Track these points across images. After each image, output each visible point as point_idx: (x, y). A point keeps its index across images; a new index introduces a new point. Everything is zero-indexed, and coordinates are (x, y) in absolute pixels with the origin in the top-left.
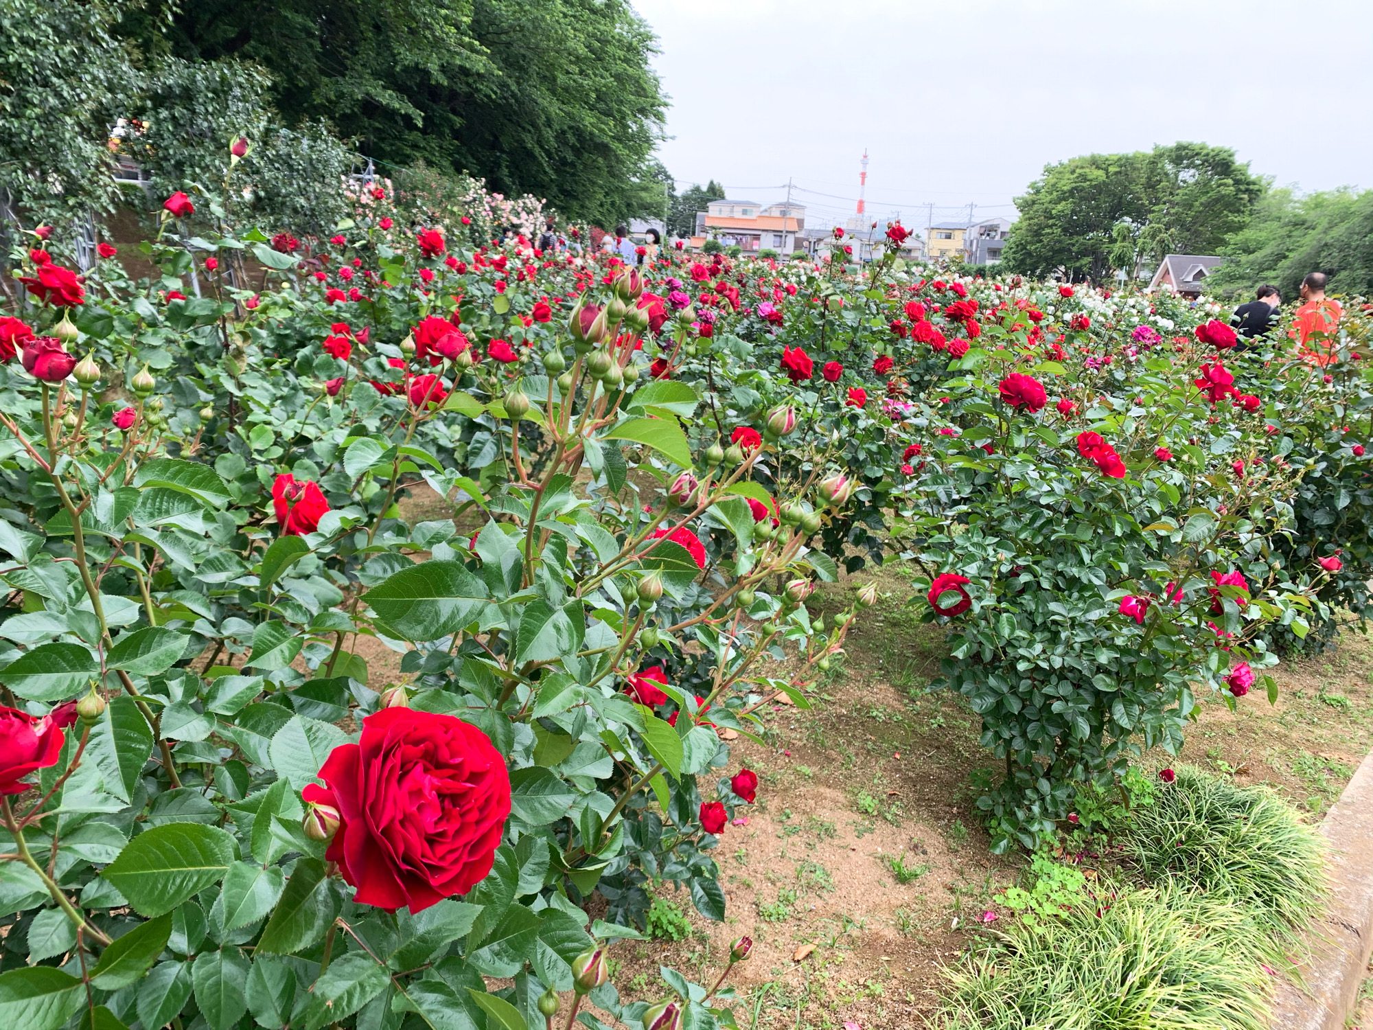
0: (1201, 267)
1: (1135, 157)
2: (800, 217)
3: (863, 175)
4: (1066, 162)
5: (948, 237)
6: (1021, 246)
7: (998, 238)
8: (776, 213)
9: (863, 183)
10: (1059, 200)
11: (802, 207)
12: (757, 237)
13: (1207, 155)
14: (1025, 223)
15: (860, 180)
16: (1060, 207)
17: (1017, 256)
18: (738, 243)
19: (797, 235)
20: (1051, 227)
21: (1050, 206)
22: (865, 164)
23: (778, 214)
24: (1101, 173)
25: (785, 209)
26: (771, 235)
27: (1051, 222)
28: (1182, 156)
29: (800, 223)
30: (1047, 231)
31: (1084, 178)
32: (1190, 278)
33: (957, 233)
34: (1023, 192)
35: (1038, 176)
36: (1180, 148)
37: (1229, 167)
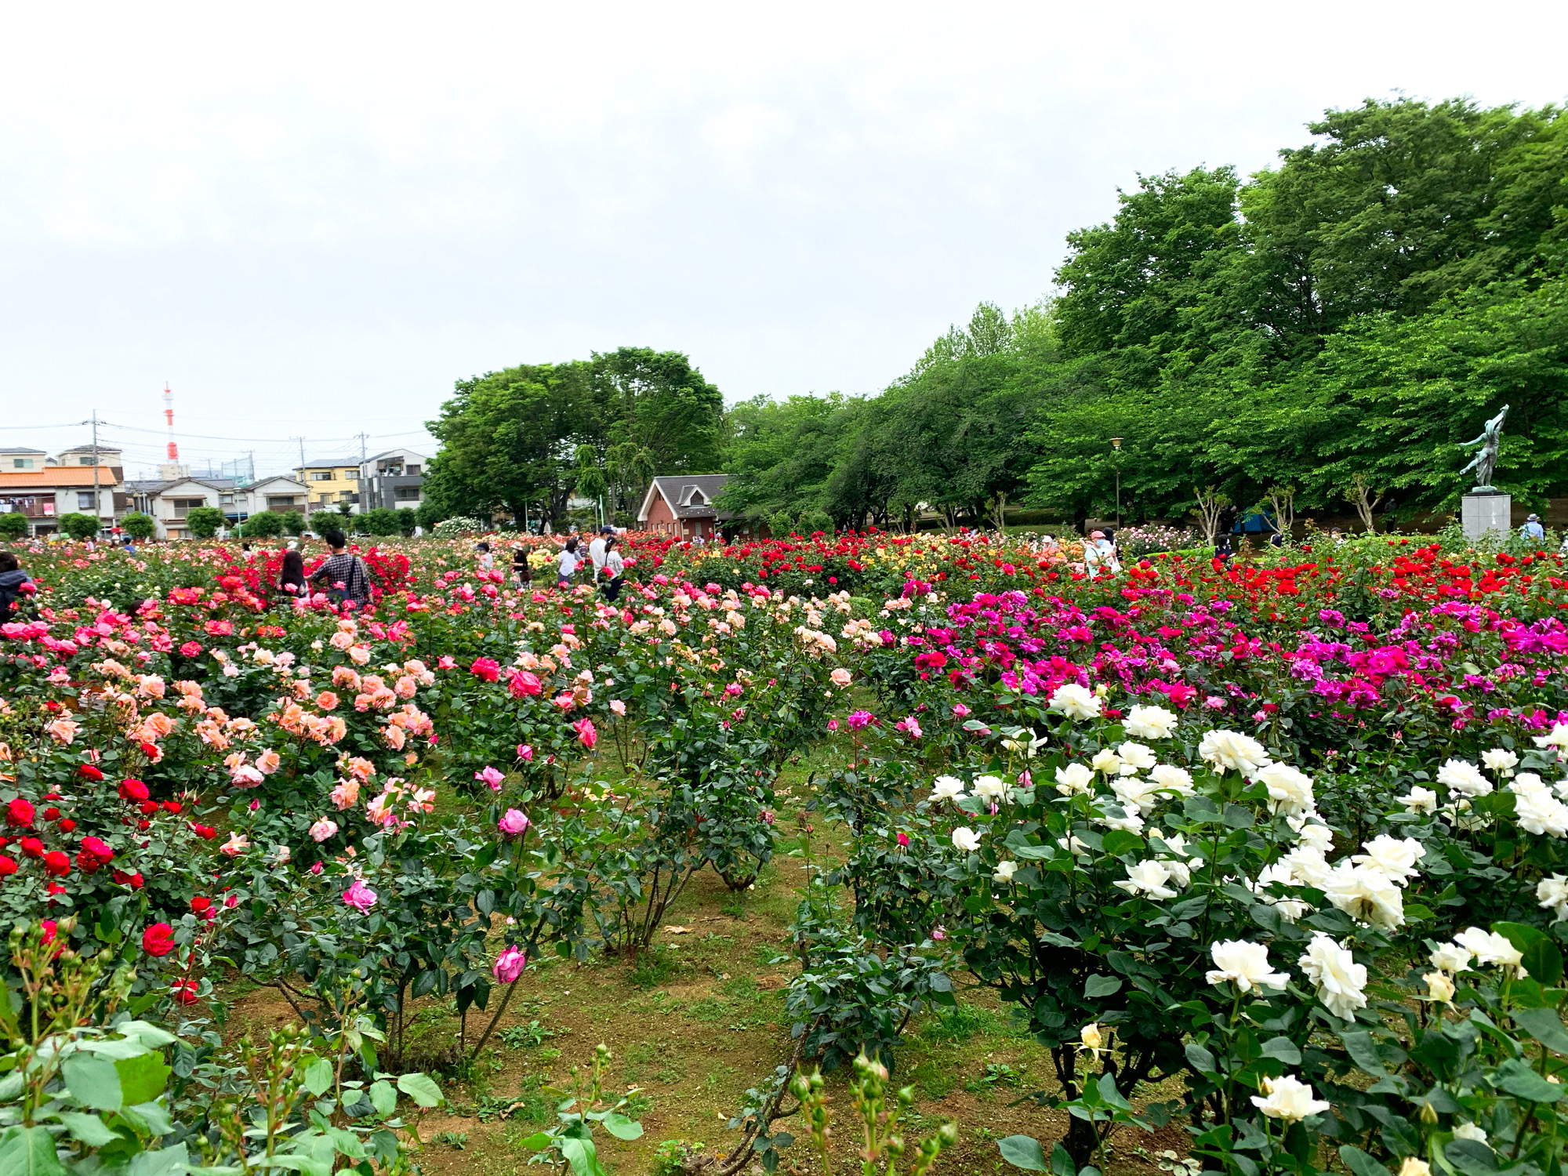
0: (697, 489)
1: (575, 366)
2: (116, 464)
3: (169, 413)
4: (481, 376)
5: (327, 477)
6: (456, 481)
7: (404, 473)
8: (74, 461)
9: (170, 423)
10: (497, 422)
11: (115, 452)
12: (50, 498)
13: (658, 361)
14: (459, 452)
15: (166, 419)
16: (501, 429)
17: (452, 493)
18: (16, 508)
19: (116, 490)
20: (495, 454)
21: (488, 429)
22: (169, 400)
23: (77, 463)
24: (539, 386)
25: (89, 456)
26: (73, 494)
27: (493, 448)
28: (627, 362)
29: (118, 472)
30: (491, 459)
31: (521, 393)
32: (688, 503)
33: (337, 472)
34: (436, 415)
35: (450, 395)
36: (624, 354)
37: (685, 373)
